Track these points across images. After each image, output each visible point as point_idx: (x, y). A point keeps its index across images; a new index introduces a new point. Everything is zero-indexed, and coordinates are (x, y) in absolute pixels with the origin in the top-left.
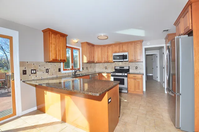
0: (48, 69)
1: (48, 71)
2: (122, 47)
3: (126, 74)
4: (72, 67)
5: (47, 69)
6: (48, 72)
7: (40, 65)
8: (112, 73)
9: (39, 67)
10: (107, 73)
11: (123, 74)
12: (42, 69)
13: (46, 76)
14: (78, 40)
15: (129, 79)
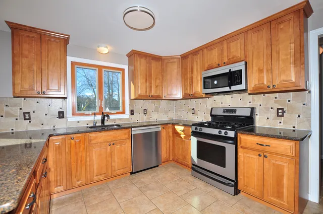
0: (29, 113)
1: (29, 116)
2: (229, 48)
3: (231, 134)
4: (101, 108)
5: (24, 114)
6: (29, 119)
7: (9, 105)
8: (194, 125)
9: (6, 109)
10: (183, 125)
11: (223, 132)
12: (12, 112)
13: (24, 126)
14: (109, 48)
15: (240, 150)
